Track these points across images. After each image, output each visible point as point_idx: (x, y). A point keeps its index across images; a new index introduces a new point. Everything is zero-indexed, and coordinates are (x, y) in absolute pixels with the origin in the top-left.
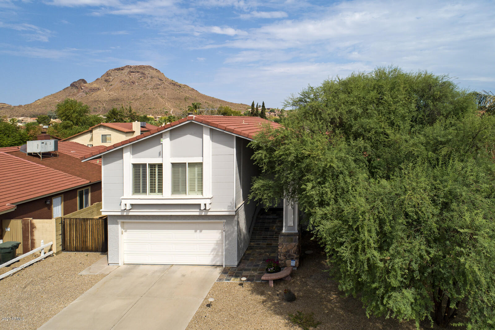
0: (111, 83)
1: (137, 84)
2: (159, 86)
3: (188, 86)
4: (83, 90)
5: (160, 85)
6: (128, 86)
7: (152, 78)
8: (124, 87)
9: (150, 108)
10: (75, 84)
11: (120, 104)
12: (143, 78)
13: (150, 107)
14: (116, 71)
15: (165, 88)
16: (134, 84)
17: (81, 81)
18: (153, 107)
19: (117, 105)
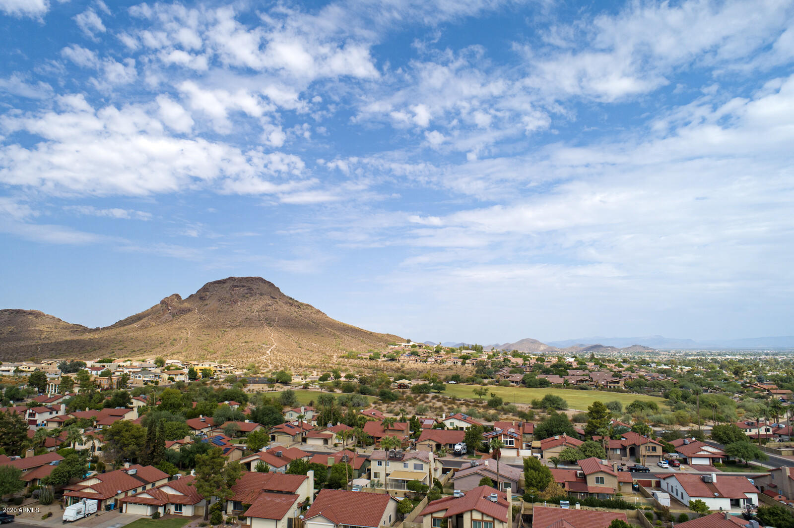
0: (206, 302)
1: (239, 304)
2: (269, 307)
3: (312, 307)
4: (169, 311)
5: (270, 305)
6: (227, 307)
7: (261, 295)
8: (222, 308)
9: (246, 342)
10: (166, 300)
11: (210, 333)
12: (249, 295)
13: (247, 340)
14: (217, 285)
15: (277, 310)
16: (235, 303)
17: (174, 296)
18: (251, 340)
19: (205, 335)
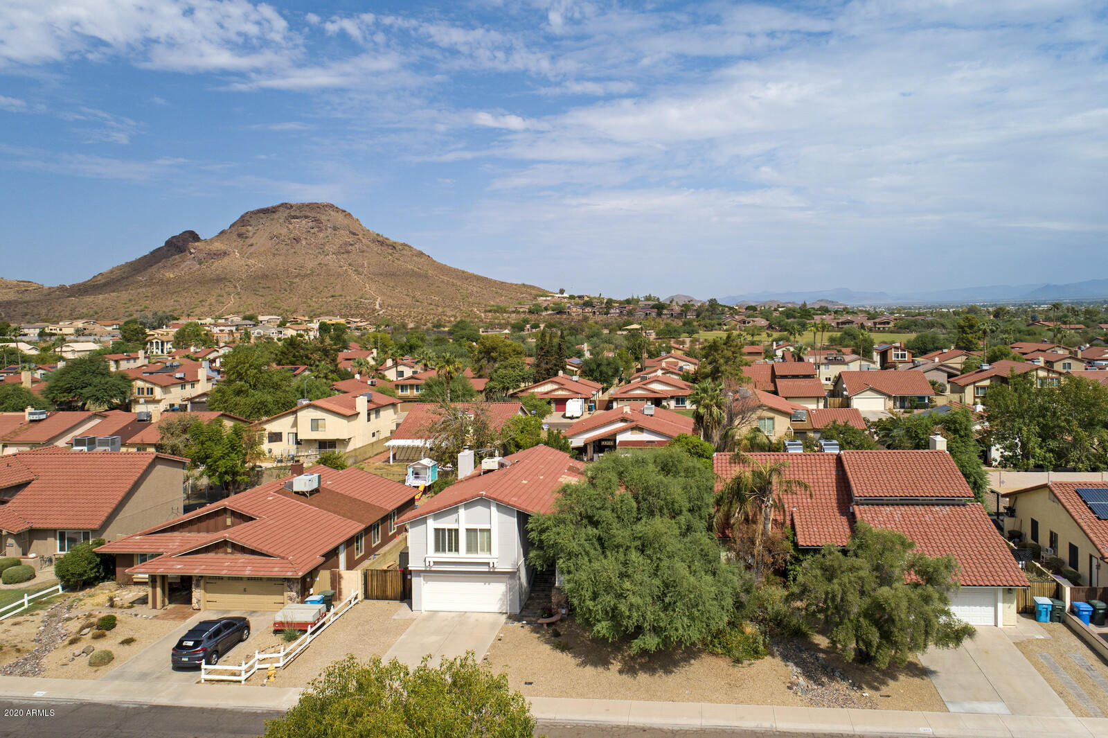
0: (250, 241)
1: (304, 242)
2: (350, 247)
3: (410, 247)
4: (193, 256)
5: (351, 245)
6: (285, 248)
7: (335, 230)
8: (277, 250)
9: (332, 296)
10: (175, 240)
11: (270, 286)
12: (316, 230)
13: (334, 294)
14: (262, 215)
15: (363, 252)
16: (298, 242)
17: (188, 235)
18: (340, 293)
19: (263, 288)
